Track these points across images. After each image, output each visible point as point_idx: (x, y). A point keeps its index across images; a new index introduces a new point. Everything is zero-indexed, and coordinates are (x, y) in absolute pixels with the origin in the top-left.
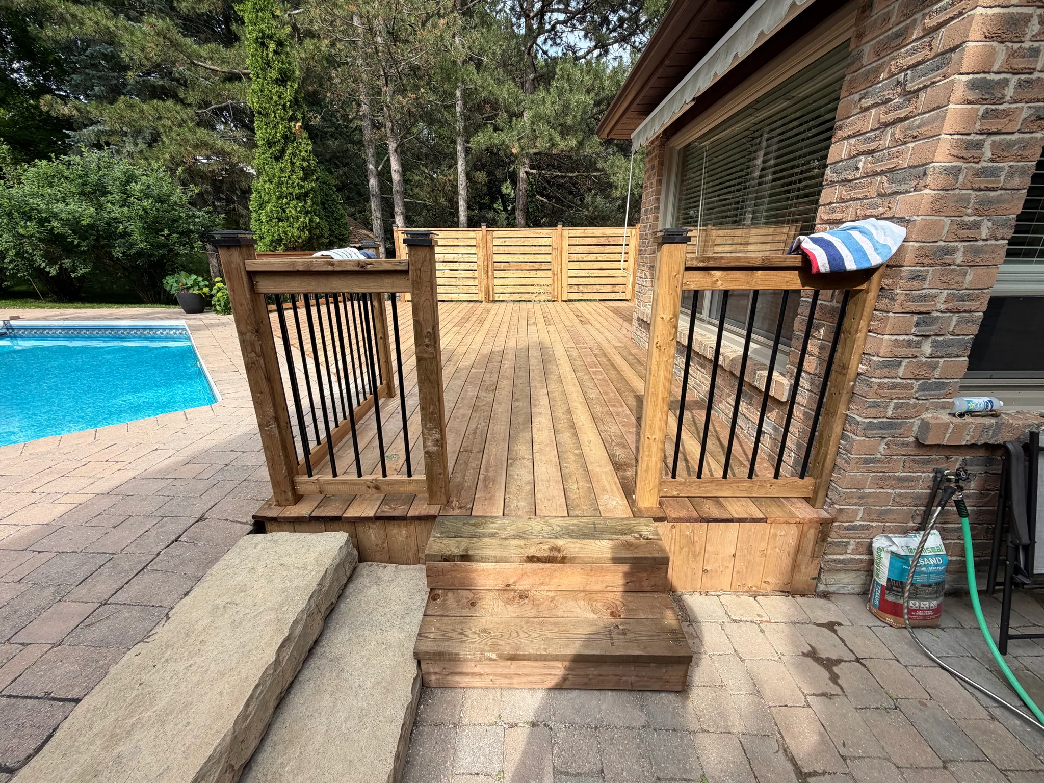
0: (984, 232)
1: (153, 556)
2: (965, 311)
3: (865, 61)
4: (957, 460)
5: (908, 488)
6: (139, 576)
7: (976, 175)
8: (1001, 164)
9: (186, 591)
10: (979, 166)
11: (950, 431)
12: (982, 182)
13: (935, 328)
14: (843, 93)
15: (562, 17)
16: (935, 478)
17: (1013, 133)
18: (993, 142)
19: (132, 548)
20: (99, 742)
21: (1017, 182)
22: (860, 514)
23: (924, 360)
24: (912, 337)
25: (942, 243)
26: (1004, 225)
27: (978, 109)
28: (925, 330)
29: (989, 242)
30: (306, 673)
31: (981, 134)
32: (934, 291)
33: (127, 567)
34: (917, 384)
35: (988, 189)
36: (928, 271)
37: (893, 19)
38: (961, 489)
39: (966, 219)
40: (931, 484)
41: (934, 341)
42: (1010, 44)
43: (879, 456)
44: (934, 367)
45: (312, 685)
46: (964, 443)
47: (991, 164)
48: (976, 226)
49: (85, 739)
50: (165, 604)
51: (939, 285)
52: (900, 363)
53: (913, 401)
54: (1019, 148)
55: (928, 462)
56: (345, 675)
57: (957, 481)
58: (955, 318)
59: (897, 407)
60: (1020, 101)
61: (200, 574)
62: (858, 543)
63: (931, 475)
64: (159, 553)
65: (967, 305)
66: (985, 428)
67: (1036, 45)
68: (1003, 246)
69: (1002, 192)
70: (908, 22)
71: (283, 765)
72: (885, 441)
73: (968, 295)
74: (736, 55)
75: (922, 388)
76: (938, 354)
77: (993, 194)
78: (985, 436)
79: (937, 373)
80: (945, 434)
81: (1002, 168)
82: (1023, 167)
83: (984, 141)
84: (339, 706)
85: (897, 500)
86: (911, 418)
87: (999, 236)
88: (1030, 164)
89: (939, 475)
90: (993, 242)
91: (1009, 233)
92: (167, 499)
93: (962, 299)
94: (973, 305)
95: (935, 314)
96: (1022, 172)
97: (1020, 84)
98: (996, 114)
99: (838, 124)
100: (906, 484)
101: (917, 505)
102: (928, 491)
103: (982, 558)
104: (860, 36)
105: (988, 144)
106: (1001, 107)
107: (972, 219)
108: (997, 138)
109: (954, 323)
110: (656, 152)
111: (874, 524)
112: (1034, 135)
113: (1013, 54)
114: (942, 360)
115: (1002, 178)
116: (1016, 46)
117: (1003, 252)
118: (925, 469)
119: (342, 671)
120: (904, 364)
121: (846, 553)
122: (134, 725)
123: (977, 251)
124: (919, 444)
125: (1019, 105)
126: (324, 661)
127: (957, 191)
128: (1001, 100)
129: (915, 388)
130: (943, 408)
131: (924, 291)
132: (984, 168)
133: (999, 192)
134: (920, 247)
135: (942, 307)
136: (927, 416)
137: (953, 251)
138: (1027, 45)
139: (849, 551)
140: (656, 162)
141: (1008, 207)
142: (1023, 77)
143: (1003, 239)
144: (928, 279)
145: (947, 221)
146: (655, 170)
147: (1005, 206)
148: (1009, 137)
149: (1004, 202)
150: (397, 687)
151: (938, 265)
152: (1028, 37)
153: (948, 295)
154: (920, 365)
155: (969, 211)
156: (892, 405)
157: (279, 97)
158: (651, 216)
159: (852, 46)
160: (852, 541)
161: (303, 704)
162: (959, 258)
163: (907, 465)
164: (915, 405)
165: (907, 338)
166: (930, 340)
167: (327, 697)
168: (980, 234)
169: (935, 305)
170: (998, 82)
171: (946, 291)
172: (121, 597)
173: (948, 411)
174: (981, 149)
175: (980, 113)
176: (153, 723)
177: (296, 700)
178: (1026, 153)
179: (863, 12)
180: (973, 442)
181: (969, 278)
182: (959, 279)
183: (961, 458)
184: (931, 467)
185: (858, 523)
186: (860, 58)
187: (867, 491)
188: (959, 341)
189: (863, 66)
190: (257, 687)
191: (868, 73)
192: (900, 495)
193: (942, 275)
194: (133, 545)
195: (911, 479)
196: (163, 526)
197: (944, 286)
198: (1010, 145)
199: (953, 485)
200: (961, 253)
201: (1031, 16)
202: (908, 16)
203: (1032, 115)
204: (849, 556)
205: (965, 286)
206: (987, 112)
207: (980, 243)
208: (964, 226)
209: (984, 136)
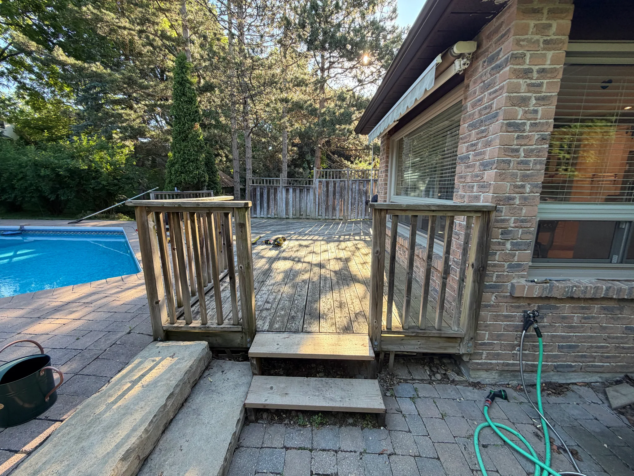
0: (528, 190)
1: (103, 351)
2: (525, 227)
3: (468, 109)
4: (534, 306)
5: (511, 322)
6: (95, 362)
7: (518, 163)
8: (530, 159)
9: (120, 369)
10: (519, 159)
11: (526, 289)
12: (522, 167)
13: (511, 236)
14: (461, 123)
15: (340, 71)
16: (524, 315)
17: (532, 145)
18: (524, 149)
19: (92, 347)
20: (72, 441)
21: (538, 167)
22: (487, 336)
23: (508, 252)
24: (500, 240)
25: (508, 195)
26: (536, 186)
27: (514, 135)
28: (506, 236)
29: (531, 194)
30: (180, 416)
31: (517, 145)
32: (508, 217)
33: (89, 357)
34: (506, 264)
35: (526, 170)
36: (502, 208)
37: (477, 93)
38: (537, 322)
39: (517, 183)
40: (522, 319)
41: (512, 242)
42: (524, 108)
43: (492, 303)
44: (514, 256)
45: (182, 422)
46: (535, 296)
47: (525, 159)
48: (523, 186)
49: (65, 439)
50: (108, 376)
51: (509, 214)
52: (496, 253)
53: (506, 273)
54: (537, 152)
55: (519, 307)
56: (201, 417)
57: (534, 317)
58: (520, 231)
59: (498, 276)
60: (533, 132)
61: (127, 362)
62: (488, 353)
63: (522, 314)
64: (105, 350)
65: (525, 225)
66: (544, 289)
67: (536, 108)
68: (538, 196)
69: (532, 171)
70: (483, 95)
71: (165, 461)
72: (495, 295)
73: (525, 220)
74: (408, 107)
75: (510, 266)
76: (515, 249)
77: (528, 172)
78: (545, 293)
79: (516, 259)
80: (524, 291)
81: (530, 161)
82: (540, 160)
83: (520, 148)
84: (196, 433)
85: (506, 328)
86: (506, 282)
87: (535, 191)
88: (543, 159)
89: (526, 314)
90: (533, 194)
91: (540, 190)
92: (111, 322)
93: (522, 221)
94: (529, 225)
95: (510, 229)
96: (540, 163)
97: (531, 125)
98: (523, 137)
99: (461, 136)
100: (509, 319)
101: (517, 331)
102: (522, 323)
103: (559, 363)
104: (466, 99)
105: (522, 150)
106: (525, 134)
107: (520, 183)
108: (526, 147)
109: (520, 233)
110: (385, 142)
111: (495, 342)
112: (543, 146)
113: (526, 112)
114: (517, 252)
115: (531, 165)
116: (527, 109)
117: (538, 199)
118: (518, 310)
119: (199, 415)
120: (498, 254)
121: (482, 359)
122: (90, 433)
123: (525, 199)
124: (512, 297)
125: (533, 133)
126: (190, 409)
127: (511, 171)
128: (524, 131)
129: (506, 267)
130: (522, 277)
131: (503, 217)
132: (521, 160)
133: (531, 171)
134: (497, 196)
135: (513, 225)
136: (514, 281)
137: (514, 198)
138: (532, 108)
139: (484, 358)
140: (385, 147)
141: (537, 178)
142: (532, 121)
143: (537, 193)
144: (504, 212)
145: (508, 184)
146: (385, 151)
147: (535, 178)
148: (531, 147)
149: (534, 176)
150: (228, 424)
151: (507, 205)
152: (532, 105)
153: (515, 219)
154: (506, 254)
155: (518, 180)
156: (495, 276)
157: (187, 109)
158: (384, 174)
159: (463, 103)
160: (484, 352)
161: (177, 431)
162: (517, 202)
163: (508, 308)
164: (507, 276)
165: (498, 240)
166: (509, 242)
167: (190, 428)
168: (525, 190)
169: (509, 224)
170: (521, 124)
171: (513, 218)
172: (86, 371)
173: (525, 279)
174: (518, 152)
175: (516, 136)
176: (101, 432)
177: (173, 429)
178: (540, 154)
179: (466, 88)
180: (539, 296)
181: (524, 211)
182: (519, 212)
183: (537, 305)
184: (521, 310)
185: (487, 341)
186: (466, 108)
187: (489, 323)
188: (525, 242)
189: (467, 112)
190: (155, 416)
191: (470, 115)
192: (507, 325)
193: (510, 210)
194: (93, 345)
195: (512, 317)
196: (108, 336)
197: (512, 215)
198: (532, 150)
199: (532, 319)
200: (518, 200)
201: (531, 97)
202: (482, 93)
203: (539, 138)
204: (484, 361)
205: (523, 215)
206: (518, 136)
207: (527, 195)
208: (516, 187)
209: (519, 147)
